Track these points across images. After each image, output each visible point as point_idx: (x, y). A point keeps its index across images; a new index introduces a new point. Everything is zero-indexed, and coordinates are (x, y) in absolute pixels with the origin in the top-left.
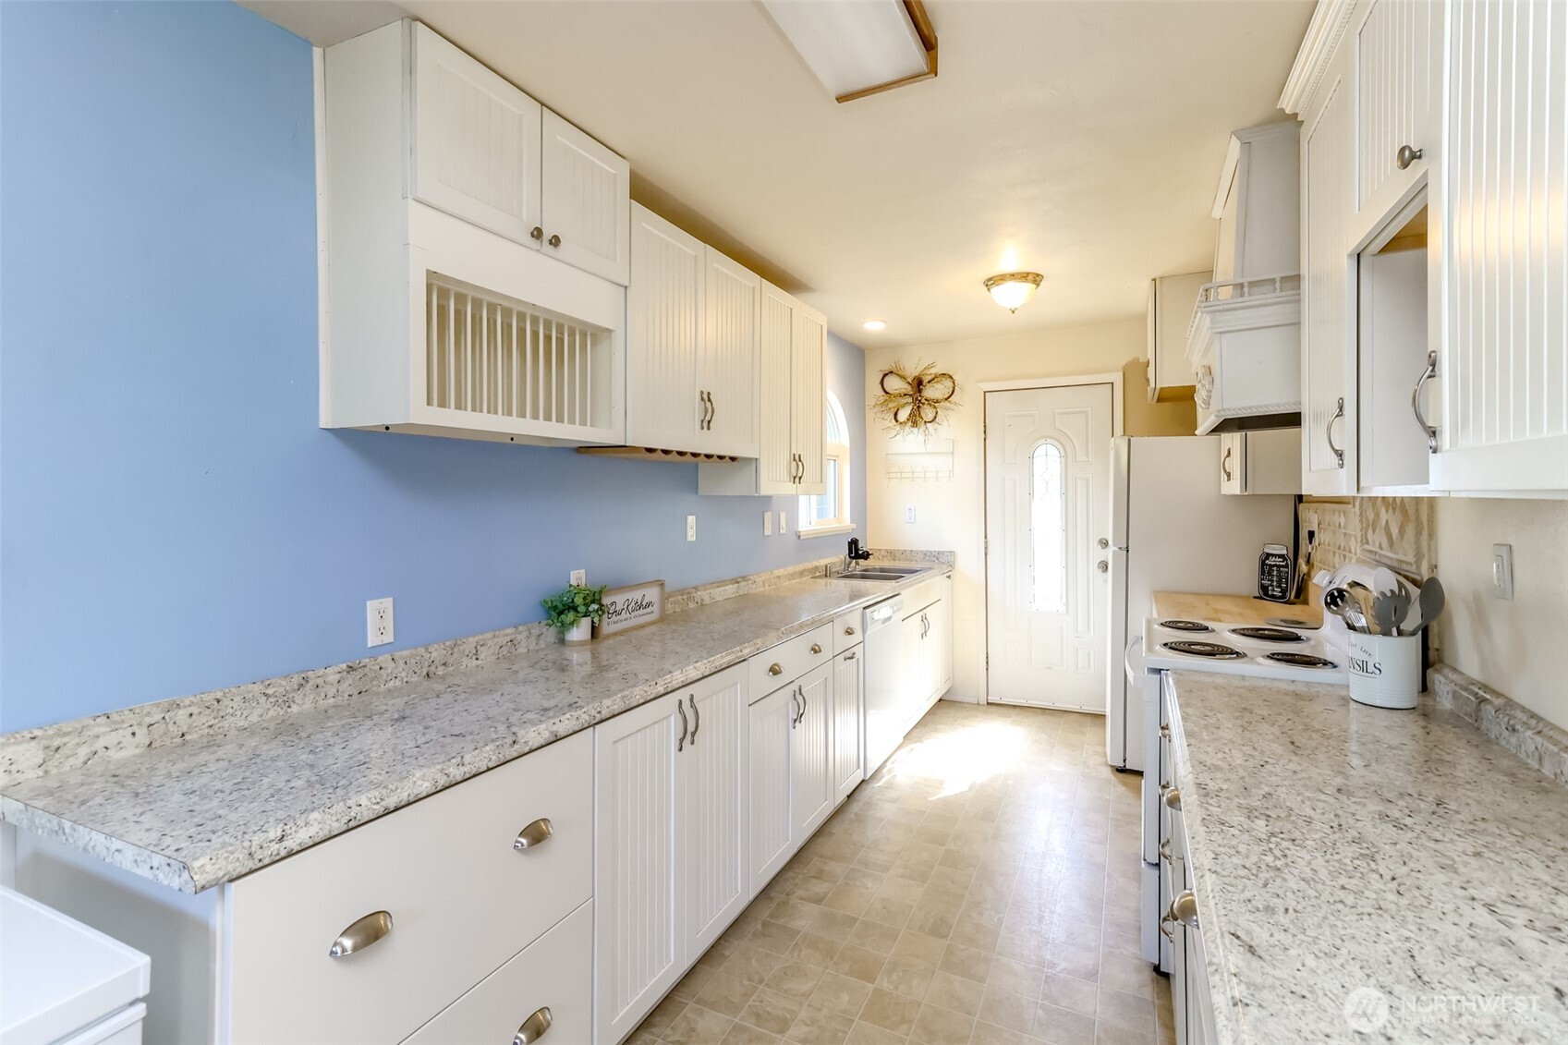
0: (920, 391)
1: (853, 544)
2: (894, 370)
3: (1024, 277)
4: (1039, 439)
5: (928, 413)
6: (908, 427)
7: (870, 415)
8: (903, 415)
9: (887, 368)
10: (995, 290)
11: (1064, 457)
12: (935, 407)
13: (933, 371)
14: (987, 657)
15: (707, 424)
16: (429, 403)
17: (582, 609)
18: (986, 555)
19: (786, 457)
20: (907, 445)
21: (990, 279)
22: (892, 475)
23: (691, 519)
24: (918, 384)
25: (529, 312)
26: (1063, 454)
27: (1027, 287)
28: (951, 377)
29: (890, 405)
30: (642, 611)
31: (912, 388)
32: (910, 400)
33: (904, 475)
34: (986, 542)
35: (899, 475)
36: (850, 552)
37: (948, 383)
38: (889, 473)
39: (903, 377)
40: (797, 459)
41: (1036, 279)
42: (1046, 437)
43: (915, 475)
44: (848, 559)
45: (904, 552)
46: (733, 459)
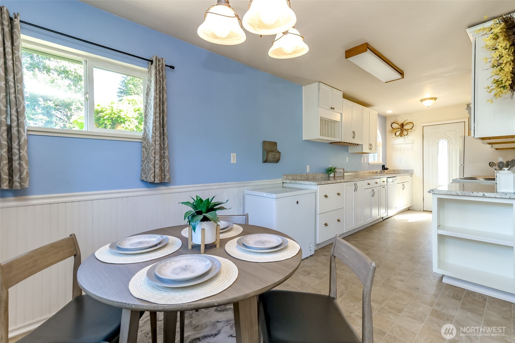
0: (403, 127)
1: (383, 166)
2: (395, 122)
3: (432, 98)
4: (441, 138)
5: (405, 133)
6: (399, 137)
7: (388, 134)
8: (398, 134)
9: (393, 122)
10: (423, 102)
11: (449, 143)
12: (407, 131)
13: (407, 122)
14: (423, 198)
15: (354, 137)
16: (321, 135)
17: (333, 171)
18: (423, 170)
19: (368, 144)
20: (399, 142)
21: (422, 100)
22: (394, 150)
23: (347, 158)
24: (402, 125)
25: (327, 120)
26: (448, 142)
27: (433, 101)
28: (412, 123)
29: (394, 131)
30: (341, 174)
31: (401, 126)
32: (400, 130)
33: (398, 150)
34: (423, 167)
35: (396, 150)
36: (383, 168)
37: (412, 125)
38: (393, 149)
39: (398, 124)
40: (371, 145)
41: (435, 99)
42: (443, 138)
43: (401, 150)
44: (382, 170)
45: (398, 170)
46: (358, 144)
